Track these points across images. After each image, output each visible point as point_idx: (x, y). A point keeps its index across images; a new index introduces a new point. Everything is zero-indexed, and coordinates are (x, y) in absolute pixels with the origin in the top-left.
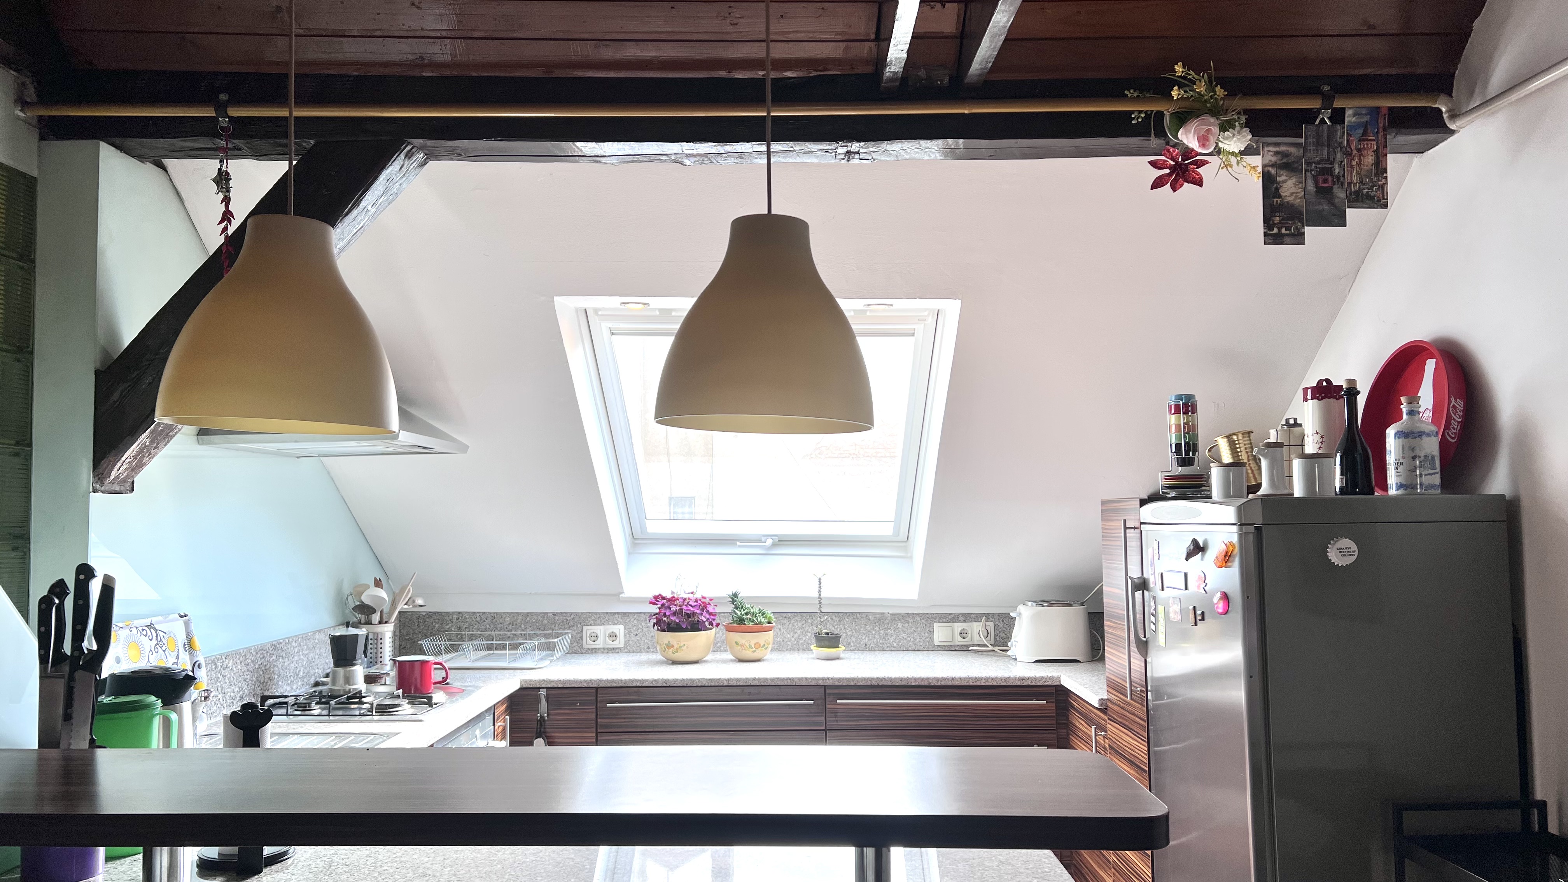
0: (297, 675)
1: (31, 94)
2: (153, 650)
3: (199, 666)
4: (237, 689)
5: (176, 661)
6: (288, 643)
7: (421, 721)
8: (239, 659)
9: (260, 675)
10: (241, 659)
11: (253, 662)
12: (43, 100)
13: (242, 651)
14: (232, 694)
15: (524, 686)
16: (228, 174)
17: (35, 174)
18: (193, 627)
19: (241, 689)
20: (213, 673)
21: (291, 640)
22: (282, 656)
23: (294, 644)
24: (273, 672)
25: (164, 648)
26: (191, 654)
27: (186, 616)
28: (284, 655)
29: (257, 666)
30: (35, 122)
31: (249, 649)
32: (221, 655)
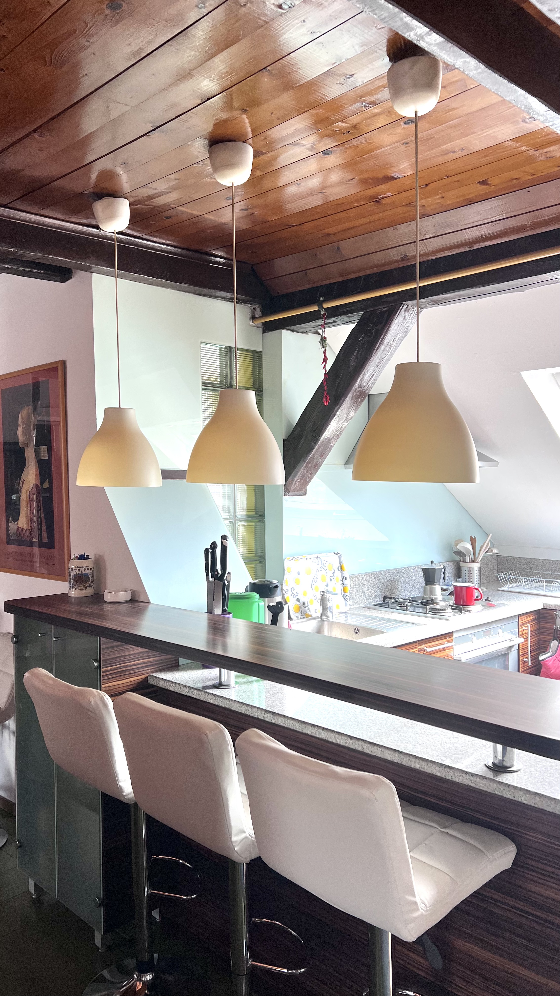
0: (415, 587)
1: (258, 313)
2: (319, 569)
3: (346, 579)
4: (372, 592)
5: (332, 575)
6: (408, 570)
7: (448, 620)
8: (374, 576)
9: (388, 585)
10: (375, 576)
11: (383, 578)
12: (265, 314)
13: (375, 573)
14: (370, 594)
15: (546, 608)
16: (325, 338)
17: (261, 350)
18: (342, 559)
19: (375, 591)
20: (357, 582)
21: (409, 568)
22: (404, 577)
23: (412, 570)
24: (397, 585)
25: (325, 569)
26: (342, 573)
27: (338, 554)
28: (405, 576)
29: (386, 581)
30: (261, 325)
31: (380, 572)
32: (362, 574)
